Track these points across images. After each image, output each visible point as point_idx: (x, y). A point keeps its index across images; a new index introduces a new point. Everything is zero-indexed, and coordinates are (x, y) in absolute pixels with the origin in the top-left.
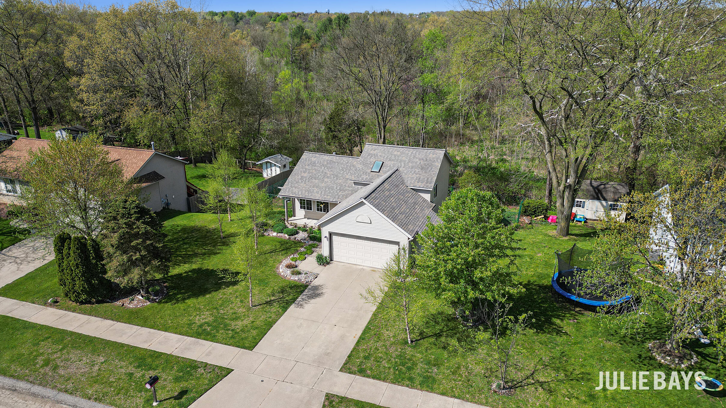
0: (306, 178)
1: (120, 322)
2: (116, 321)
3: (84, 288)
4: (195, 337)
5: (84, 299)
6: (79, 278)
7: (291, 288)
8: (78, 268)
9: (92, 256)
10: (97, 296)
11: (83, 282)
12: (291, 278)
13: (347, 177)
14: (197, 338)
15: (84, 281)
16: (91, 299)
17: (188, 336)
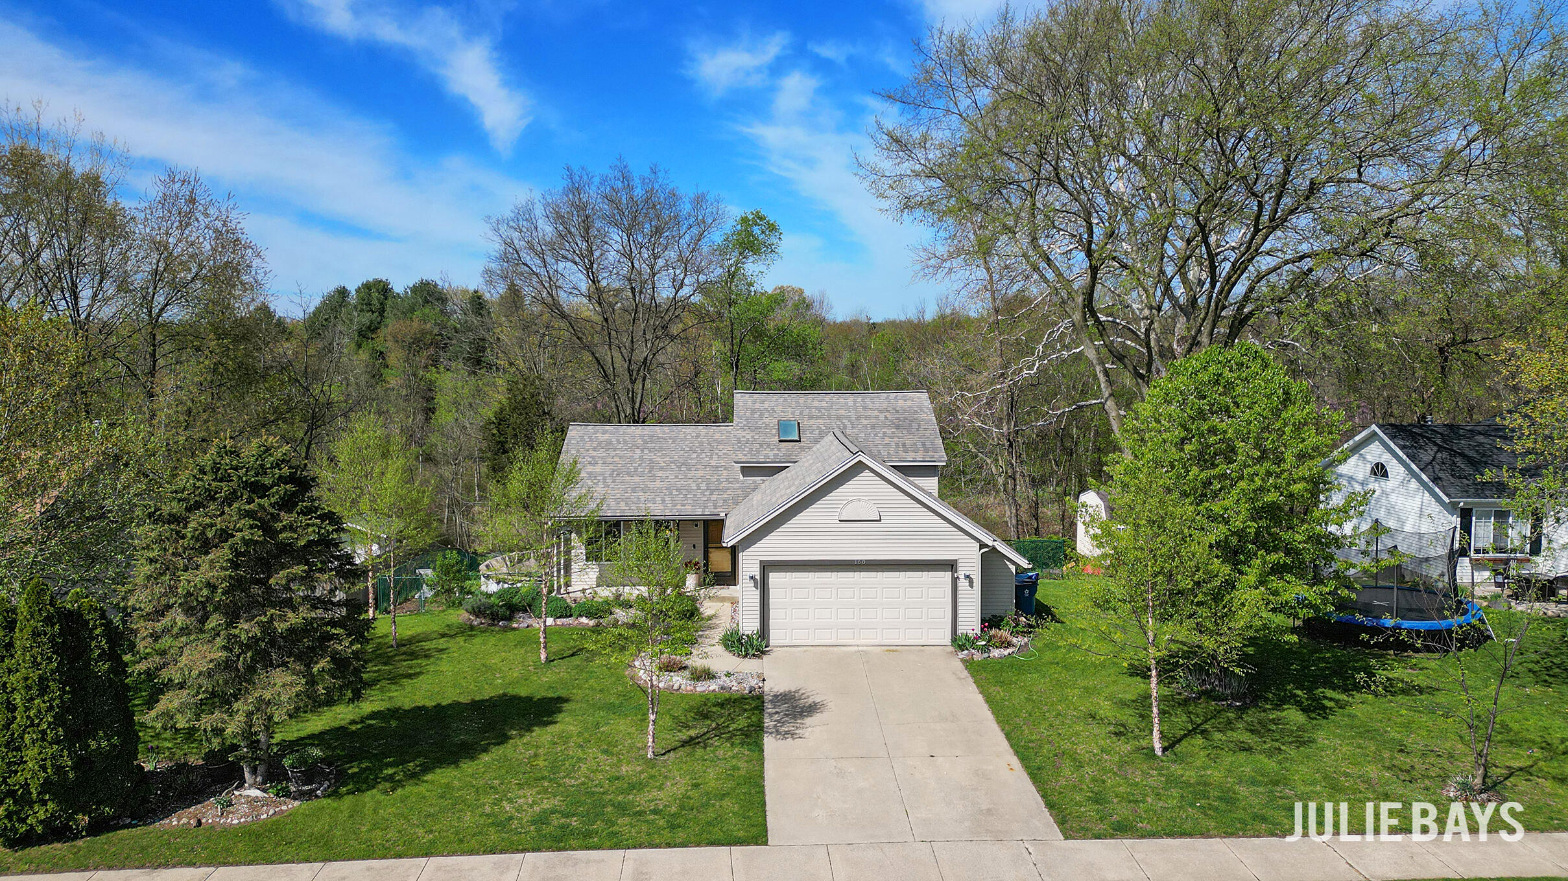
0: (602, 474)
1: (225, 864)
2: (208, 865)
3: (59, 769)
4: (549, 849)
5: (41, 822)
6: (44, 732)
7: (722, 705)
8: (43, 690)
9: (99, 647)
10: (98, 804)
11: (55, 747)
12: (698, 689)
13: (713, 463)
14: (559, 850)
15: (58, 742)
16: (71, 817)
17: (525, 850)
